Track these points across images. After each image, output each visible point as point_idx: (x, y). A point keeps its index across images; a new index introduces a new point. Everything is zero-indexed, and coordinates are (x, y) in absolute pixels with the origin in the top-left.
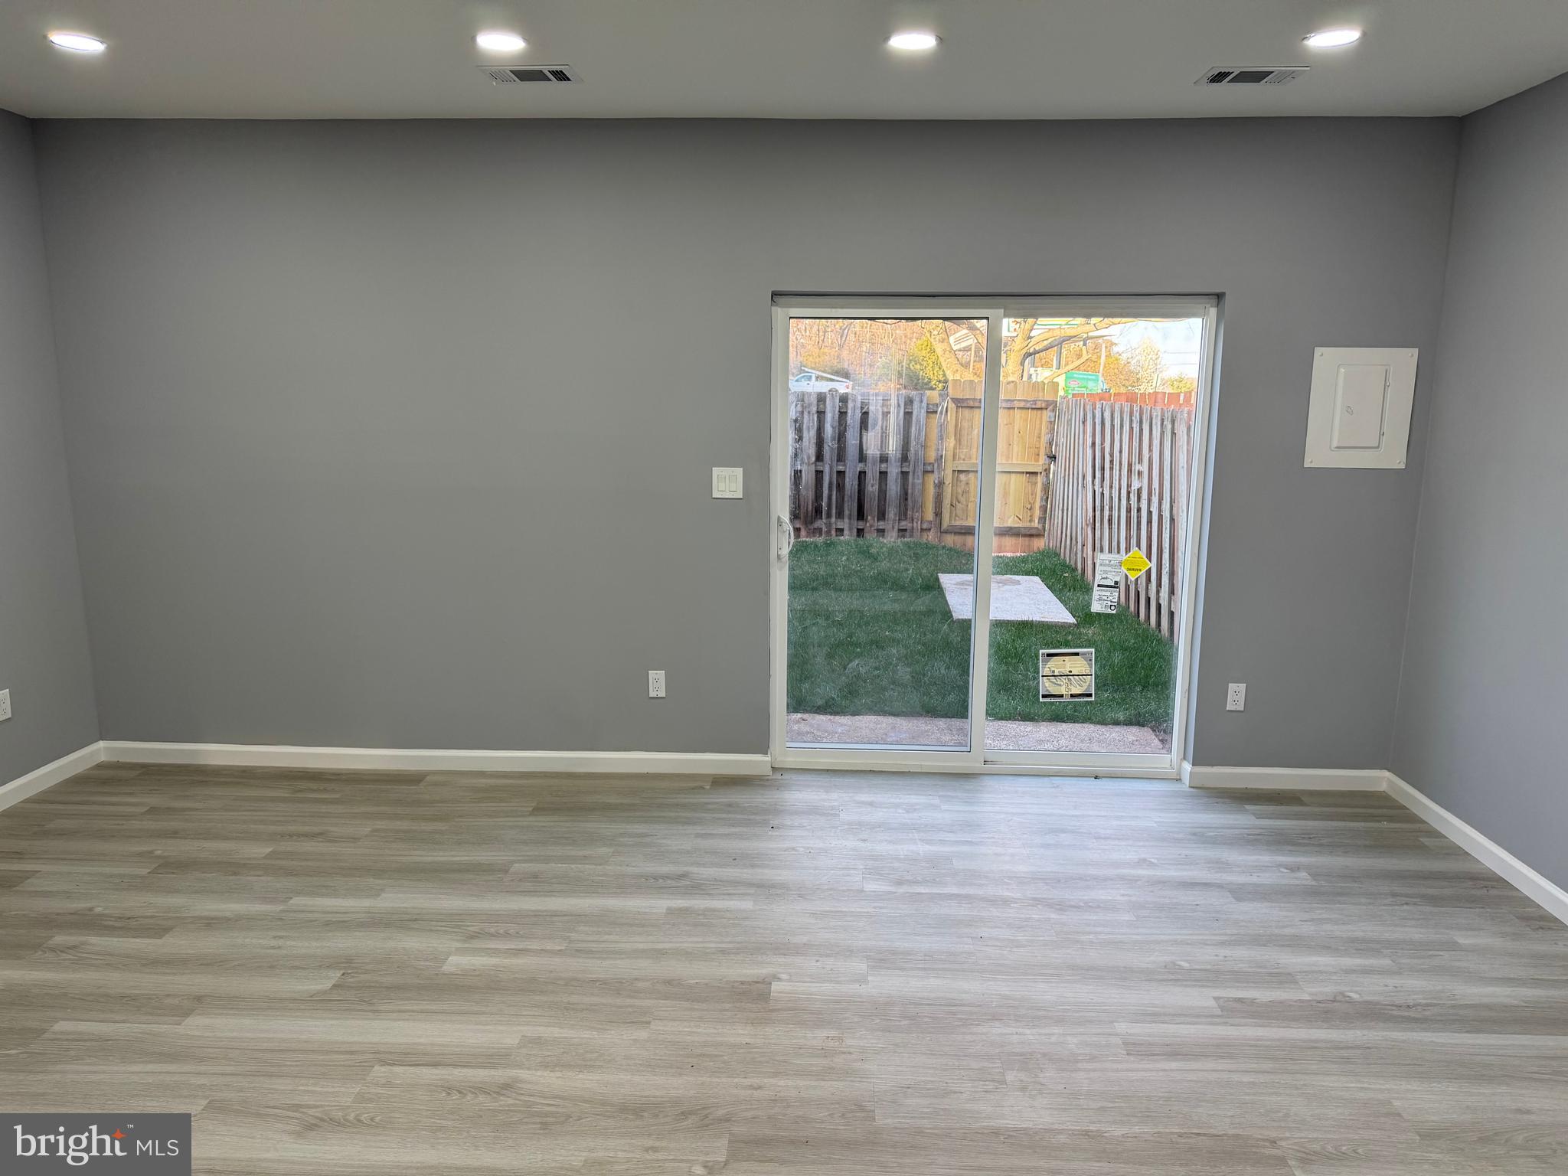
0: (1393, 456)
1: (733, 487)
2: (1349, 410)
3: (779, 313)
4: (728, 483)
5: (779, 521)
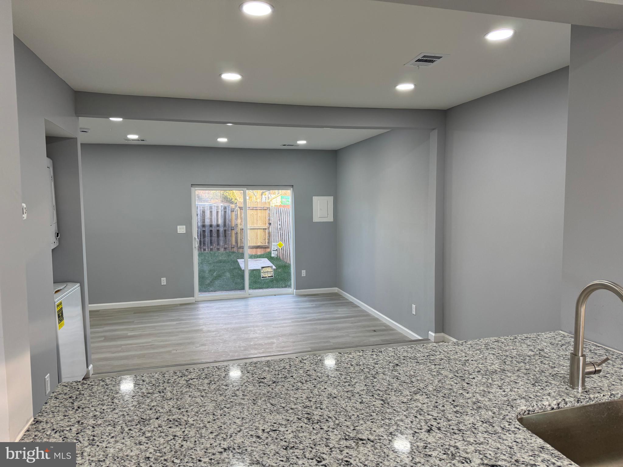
0: (331, 219)
1: (183, 230)
2: (321, 209)
3: (193, 189)
4: (181, 229)
5: (195, 238)
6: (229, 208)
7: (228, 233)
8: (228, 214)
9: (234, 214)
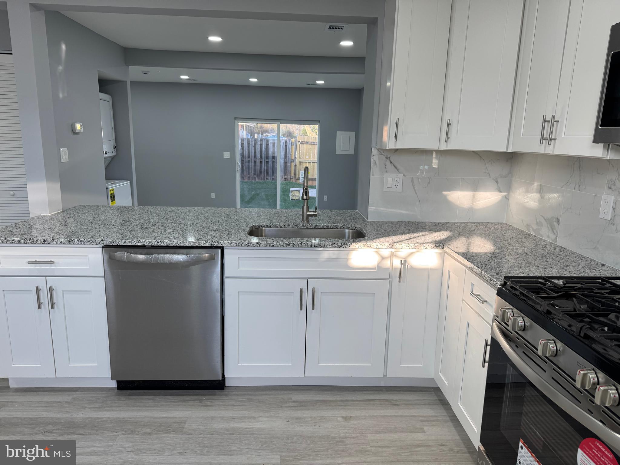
0: (352, 152)
1: (228, 156)
2: (343, 143)
3: (236, 121)
4: (227, 155)
5: (238, 163)
6: (290, 142)
7: (288, 165)
8: (289, 147)
9: (294, 147)
